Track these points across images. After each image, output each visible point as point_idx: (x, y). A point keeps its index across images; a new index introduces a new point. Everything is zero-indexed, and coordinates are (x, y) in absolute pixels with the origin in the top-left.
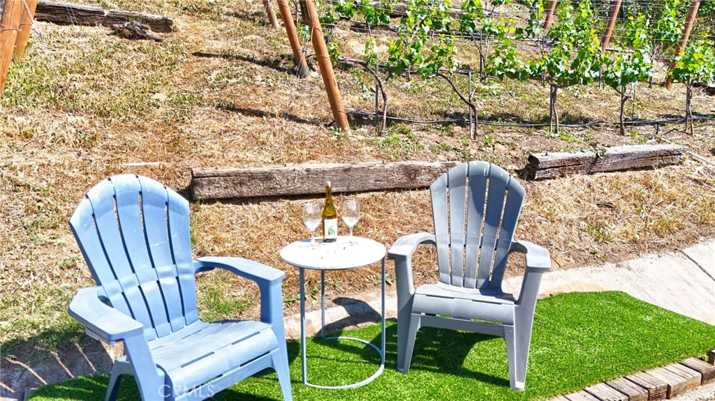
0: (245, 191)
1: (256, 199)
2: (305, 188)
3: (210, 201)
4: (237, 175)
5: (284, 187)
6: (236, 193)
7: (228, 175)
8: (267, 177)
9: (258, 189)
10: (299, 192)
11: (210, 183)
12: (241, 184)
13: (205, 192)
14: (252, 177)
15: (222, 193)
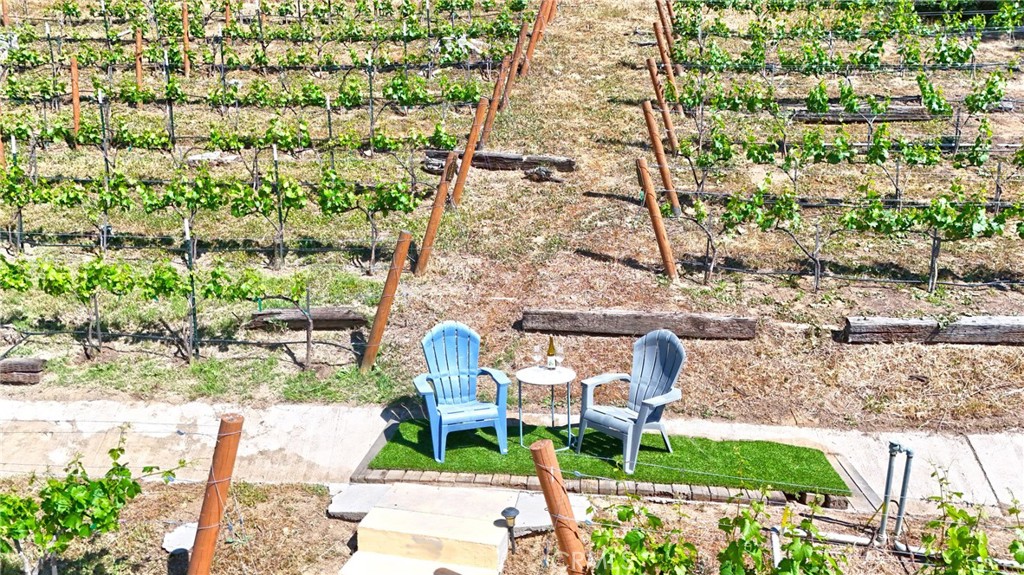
0: (557, 326)
1: (565, 333)
2: (603, 328)
3: (533, 330)
4: (551, 314)
5: (586, 326)
6: (550, 327)
7: (545, 314)
8: (573, 318)
9: (567, 325)
10: (597, 331)
11: (533, 318)
12: (554, 321)
13: (529, 324)
14: (562, 316)
15: (541, 326)
